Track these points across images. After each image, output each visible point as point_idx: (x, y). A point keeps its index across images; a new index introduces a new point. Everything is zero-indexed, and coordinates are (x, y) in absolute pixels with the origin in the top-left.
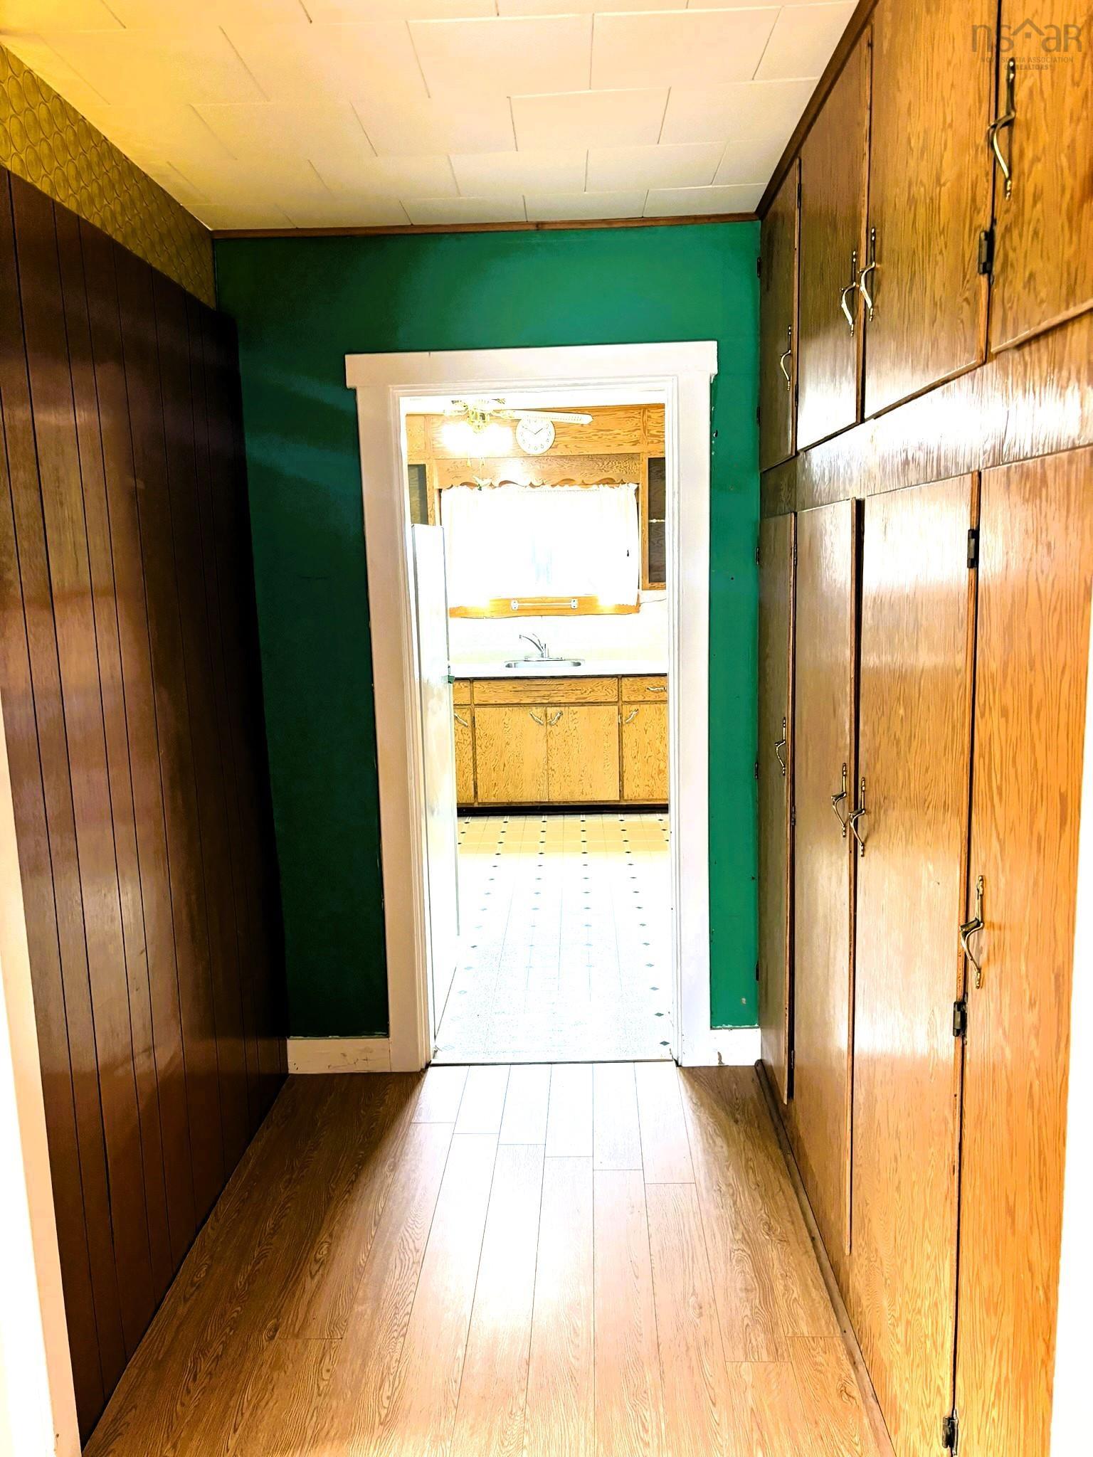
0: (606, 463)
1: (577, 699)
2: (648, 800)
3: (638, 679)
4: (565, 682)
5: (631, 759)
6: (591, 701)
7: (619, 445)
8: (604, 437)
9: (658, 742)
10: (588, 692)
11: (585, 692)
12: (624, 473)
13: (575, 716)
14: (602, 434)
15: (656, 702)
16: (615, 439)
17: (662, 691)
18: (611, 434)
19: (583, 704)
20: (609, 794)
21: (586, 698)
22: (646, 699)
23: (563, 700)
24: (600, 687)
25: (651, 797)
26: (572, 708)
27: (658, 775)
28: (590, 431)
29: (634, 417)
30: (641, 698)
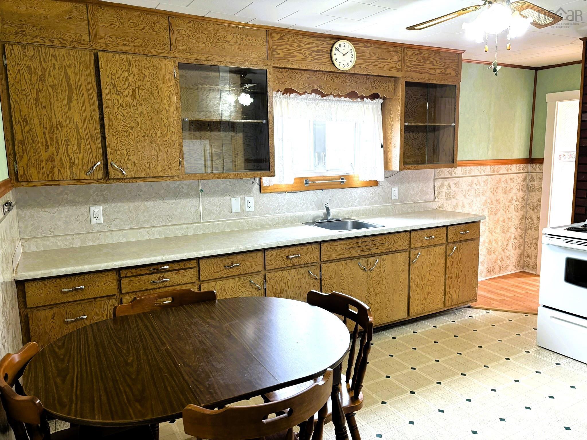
0: (376, 83)
1: (385, 250)
2: (421, 314)
3: (419, 232)
4: (379, 237)
5: (414, 288)
6: (394, 250)
7: (390, 70)
8: (382, 64)
9: (428, 273)
10: (392, 243)
11: (391, 244)
12: (386, 90)
13: (385, 262)
14: (381, 61)
15: (427, 247)
16: (388, 66)
17: (431, 239)
18: (386, 62)
19: (388, 253)
20: (402, 315)
21: (391, 248)
22: (424, 245)
23: (378, 251)
24: (399, 240)
25: (424, 311)
26: (383, 257)
27: (428, 295)
28: (374, 58)
29: (398, 52)
30: (420, 245)
